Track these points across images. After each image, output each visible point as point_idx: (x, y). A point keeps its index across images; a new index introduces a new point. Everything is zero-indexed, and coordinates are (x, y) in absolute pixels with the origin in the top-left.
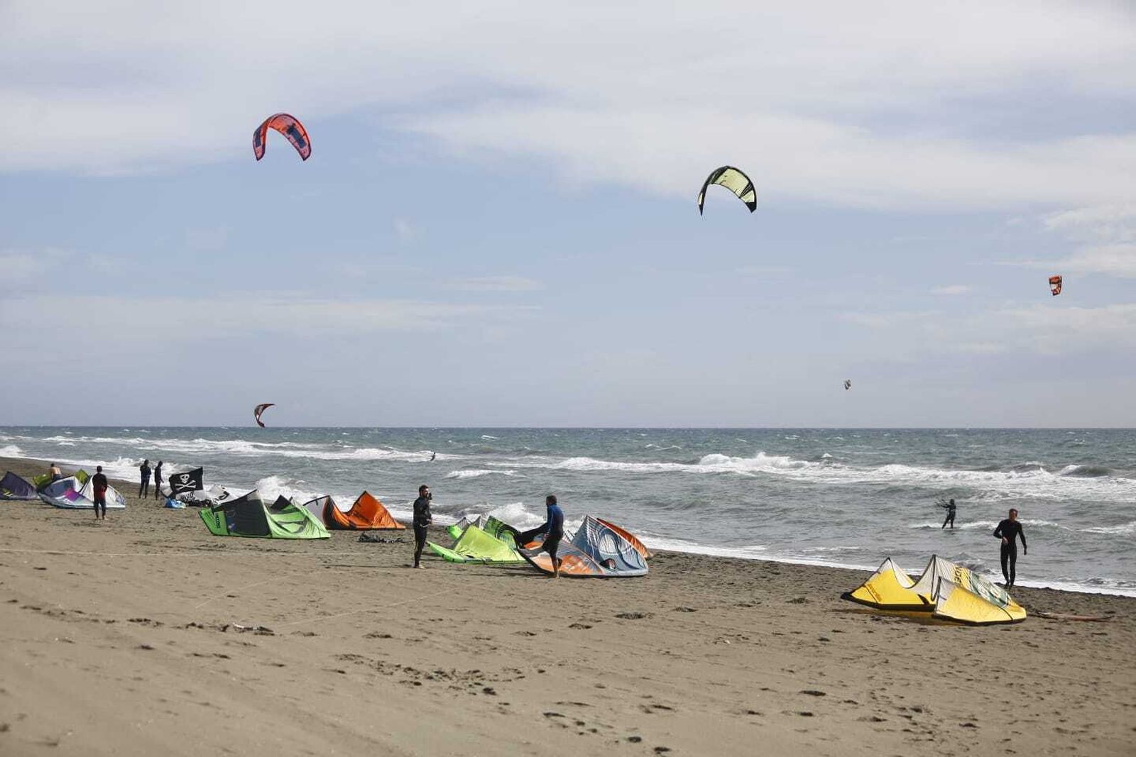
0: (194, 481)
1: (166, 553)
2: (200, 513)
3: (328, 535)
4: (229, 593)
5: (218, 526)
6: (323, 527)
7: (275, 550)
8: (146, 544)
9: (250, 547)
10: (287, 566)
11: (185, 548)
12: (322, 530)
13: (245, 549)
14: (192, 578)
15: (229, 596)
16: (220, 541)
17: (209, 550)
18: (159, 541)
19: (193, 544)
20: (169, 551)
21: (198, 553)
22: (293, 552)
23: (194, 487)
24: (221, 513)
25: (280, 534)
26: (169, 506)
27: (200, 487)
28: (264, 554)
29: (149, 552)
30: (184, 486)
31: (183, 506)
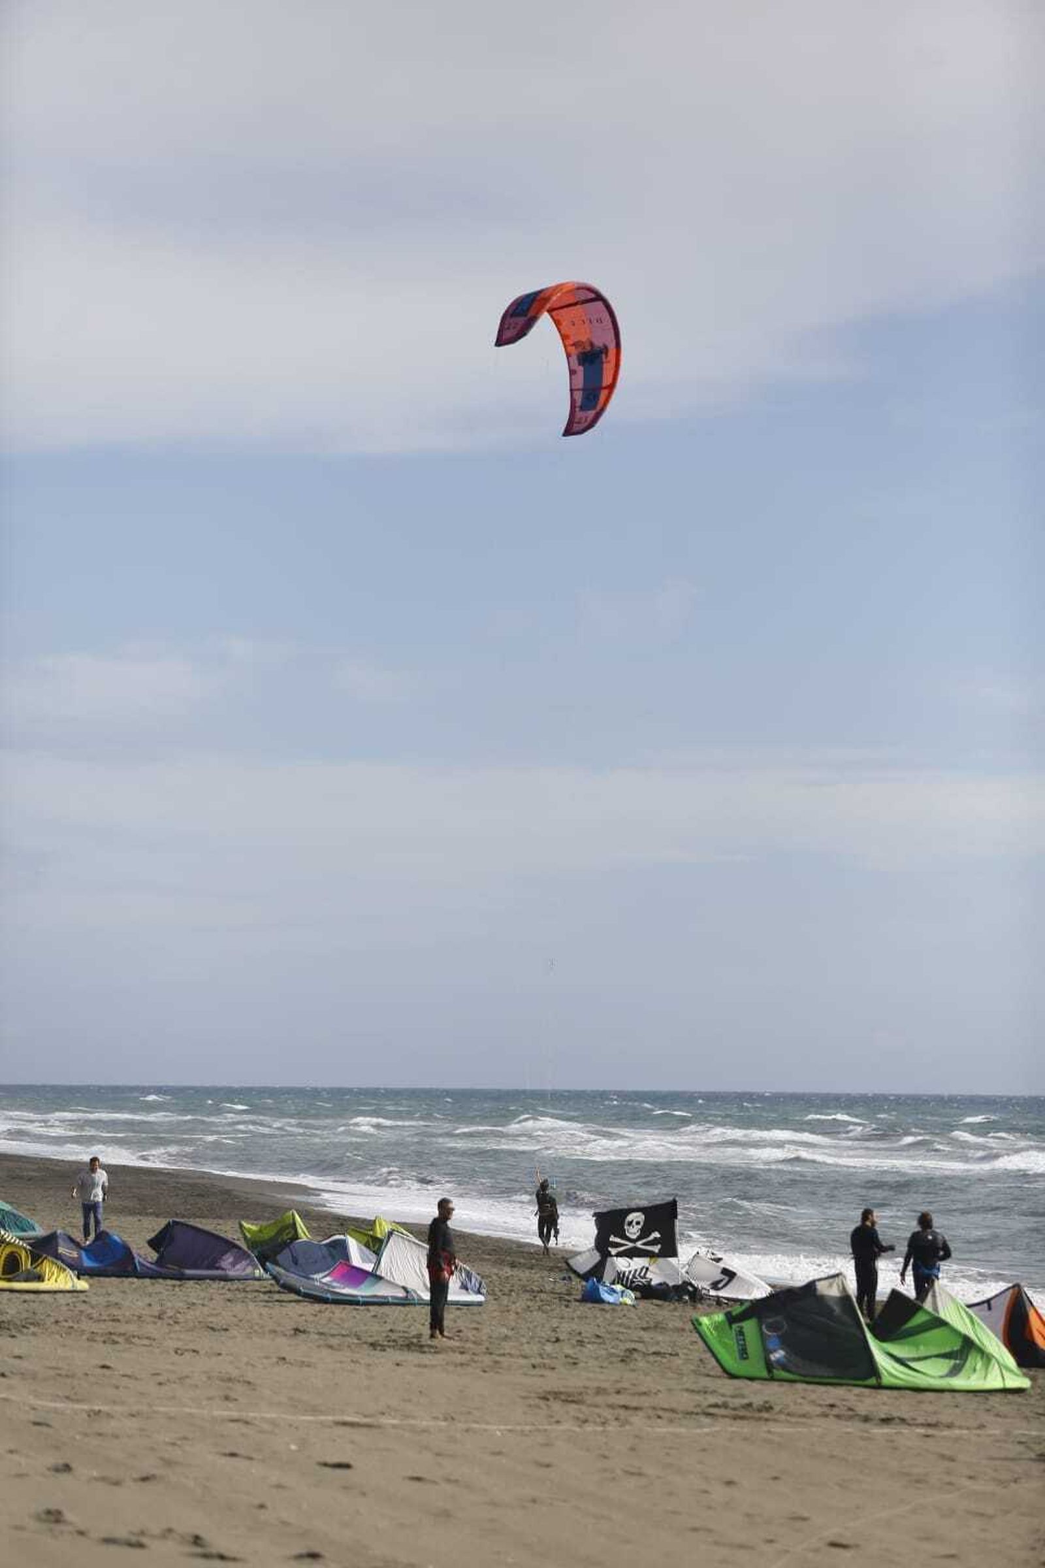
0: (657, 1235)
1: (631, 1424)
2: (696, 1325)
3: (1025, 1383)
4: (831, 1534)
5: (743, 1354)
6: (1011, 1361)
7: (903, 1420)
8: (569, 1398)
9: (835, 1411)
10: (947, 1464)
11: (673, 1411)
12: (1011, 1371)
13: (826, 1416)
14: (719, 1493)
15: (834, 1545)
16: (758, 1393)
17: (735, 1418)
18: (600, 1391)
19: (685, 1401)
20: (637, 1419)
21: (708, 1428)
22: (950, 1426)
23: (656, 1249)
24: (749, 1326)
25: (902, 1376)
26: (592, 1297)
27: (669, 1249)
28: (880, 1432)
29: (586, 1421)
30: (631, 1245)
31: (629, 1298)
